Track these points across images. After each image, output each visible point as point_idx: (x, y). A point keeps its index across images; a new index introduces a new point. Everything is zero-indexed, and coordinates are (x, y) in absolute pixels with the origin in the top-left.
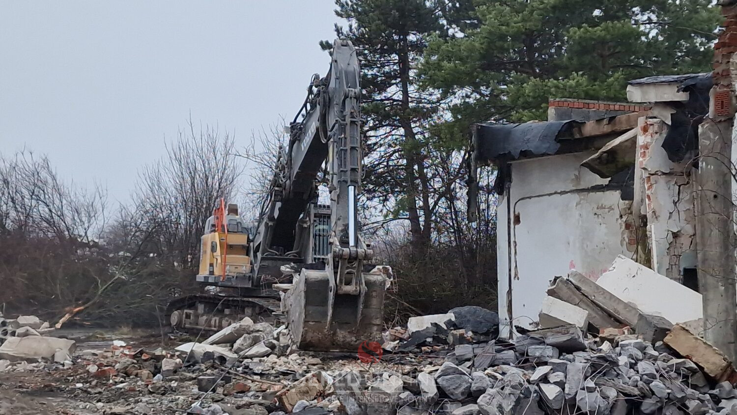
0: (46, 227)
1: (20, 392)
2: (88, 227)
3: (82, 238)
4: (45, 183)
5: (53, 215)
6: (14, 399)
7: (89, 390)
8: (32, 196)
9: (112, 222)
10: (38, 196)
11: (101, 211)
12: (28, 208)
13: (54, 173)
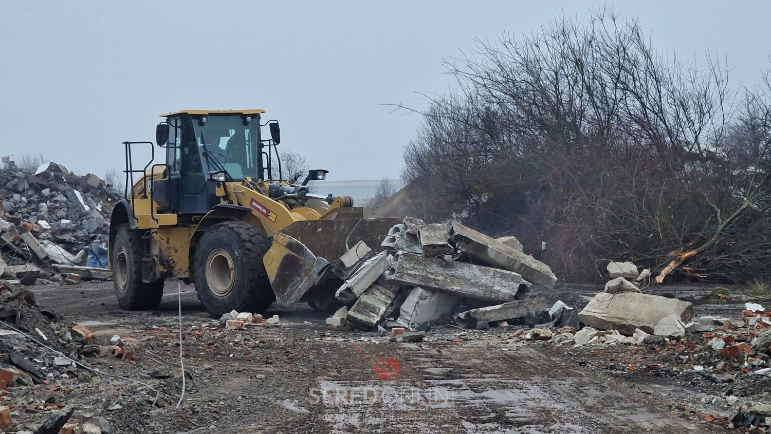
0: (638, 131)
1: (613, 375)
2: (700, 129)
3: (690, 147)
4: (635, 64)
5: (648, 111)
6: (605, 384)
7: (714, 375)
8: (616, 84)
9: (734, 121)
10: (625, 84)
11: (719, 103)
12: (611, 102)
13: (647, 48)
